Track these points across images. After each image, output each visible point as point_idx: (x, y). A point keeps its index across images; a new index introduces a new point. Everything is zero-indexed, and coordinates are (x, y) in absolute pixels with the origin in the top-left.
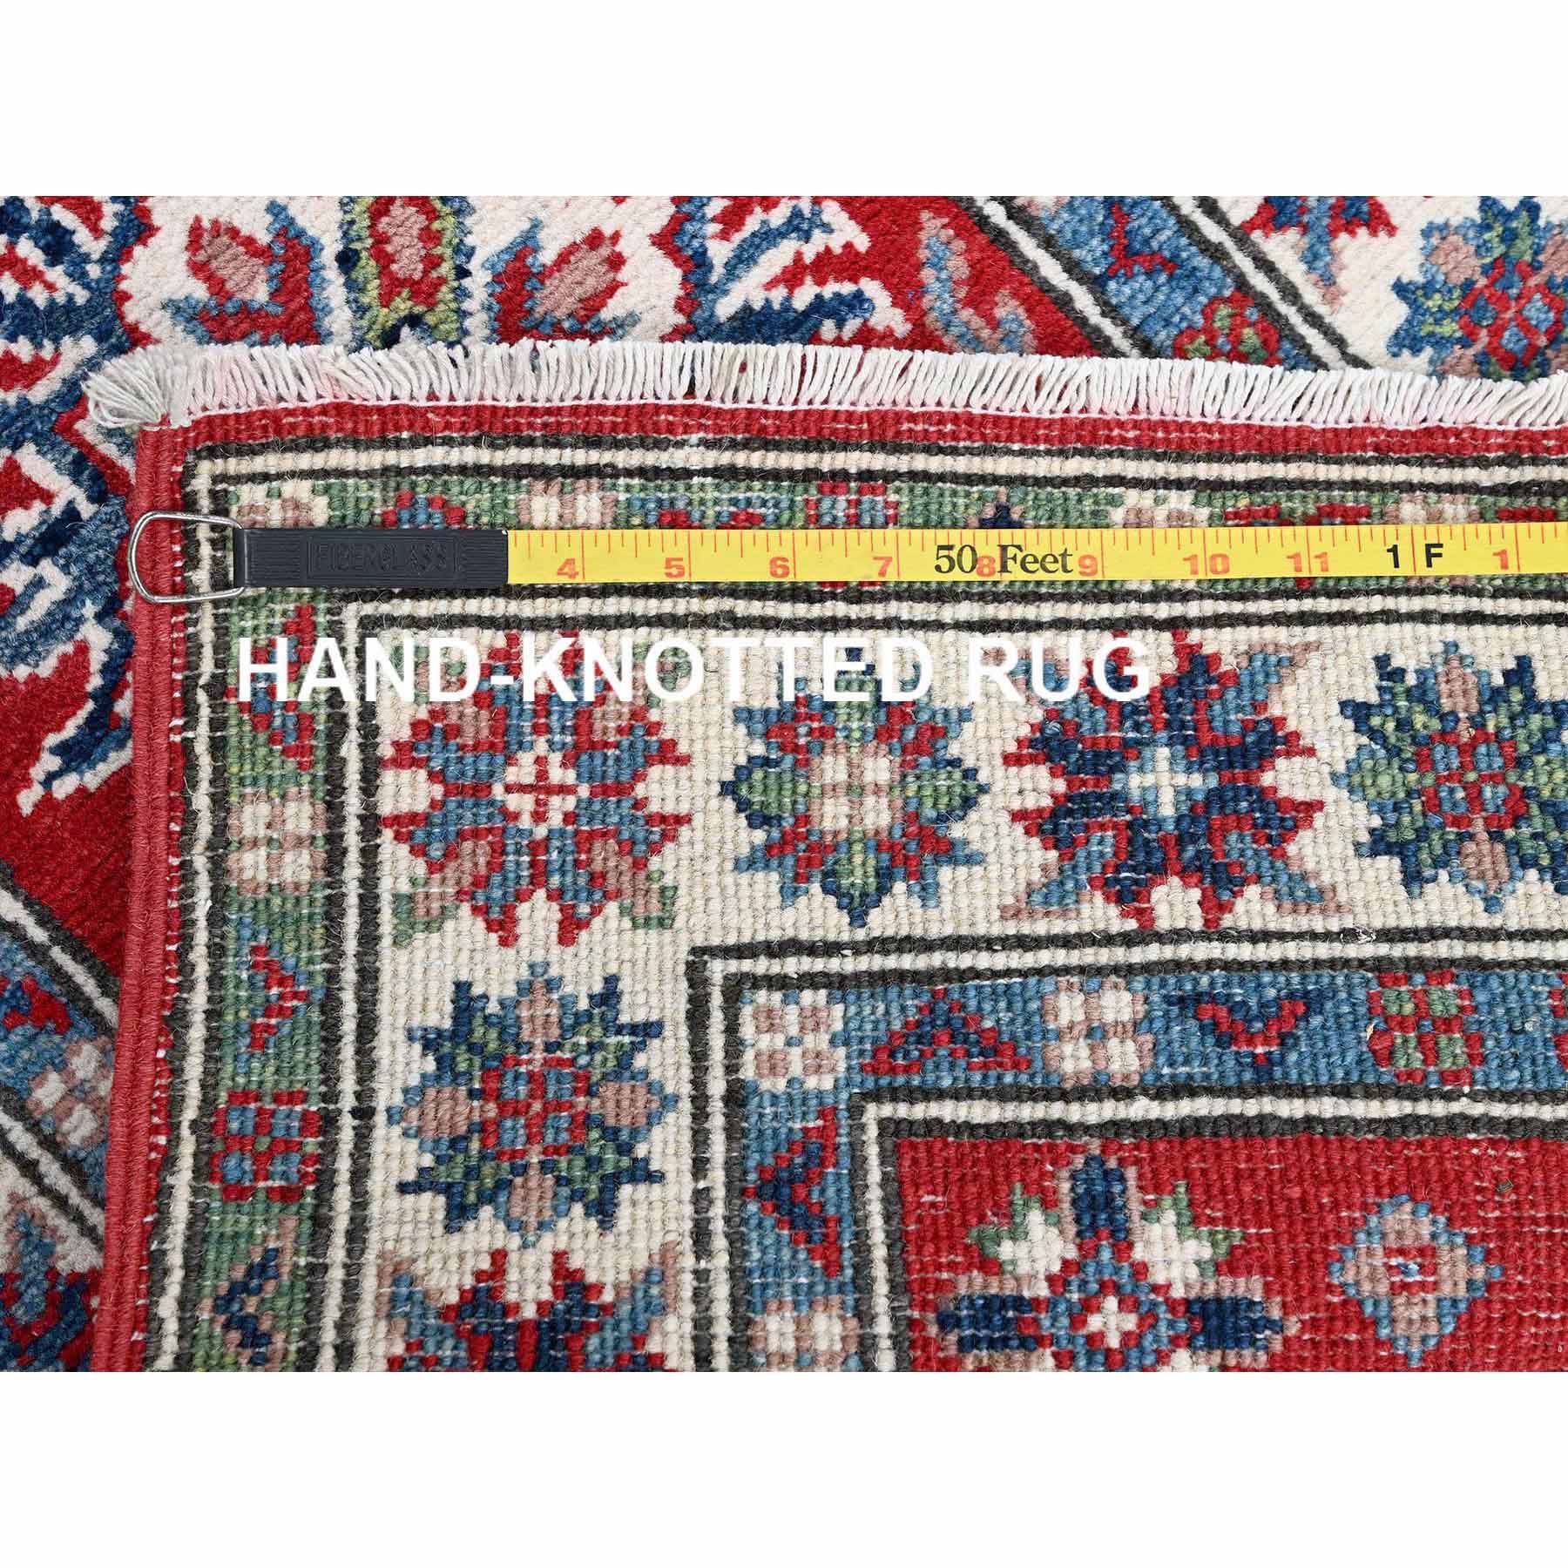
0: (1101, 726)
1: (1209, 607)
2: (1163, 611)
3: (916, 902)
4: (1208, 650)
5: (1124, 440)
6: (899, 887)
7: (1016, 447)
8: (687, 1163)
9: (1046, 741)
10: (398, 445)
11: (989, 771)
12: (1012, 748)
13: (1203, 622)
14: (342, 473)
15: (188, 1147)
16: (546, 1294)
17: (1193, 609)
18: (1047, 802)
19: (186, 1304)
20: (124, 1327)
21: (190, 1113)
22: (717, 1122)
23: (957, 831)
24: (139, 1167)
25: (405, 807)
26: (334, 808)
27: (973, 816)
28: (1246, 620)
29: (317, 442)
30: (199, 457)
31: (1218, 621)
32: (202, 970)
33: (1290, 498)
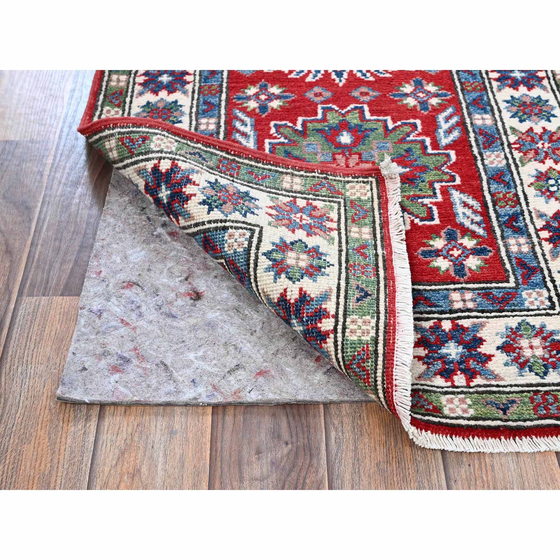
0: (307, 311)
1: (340, 339)
2: (340, 327)
3: (266, 266)
4: (328, 340)
5: (390, 320)
6: (271, 263)
7: (387, 299)
8: (211, 219)
9: (305, 297)
10: (379, 210)
11: (298, 285)
12: (304, 289)
13: (336, 337)
14: (372, 201)
15: (230, 157)
16: (187, 193)
17: (339, 335)
18: (288, 298)
19: (200, 149)
20: (197, 138)
21: (237, 159)
22: (219, 225)
23: (283, 276)
24: (228, 147)
25: (297, 202)
26: (299, 192)
27: (287, 280)
28: (336, 350)
29: (379, 197)
30: (376, 179)
31: (336, 342)
32: (266, 167)
33: (372, 362)
